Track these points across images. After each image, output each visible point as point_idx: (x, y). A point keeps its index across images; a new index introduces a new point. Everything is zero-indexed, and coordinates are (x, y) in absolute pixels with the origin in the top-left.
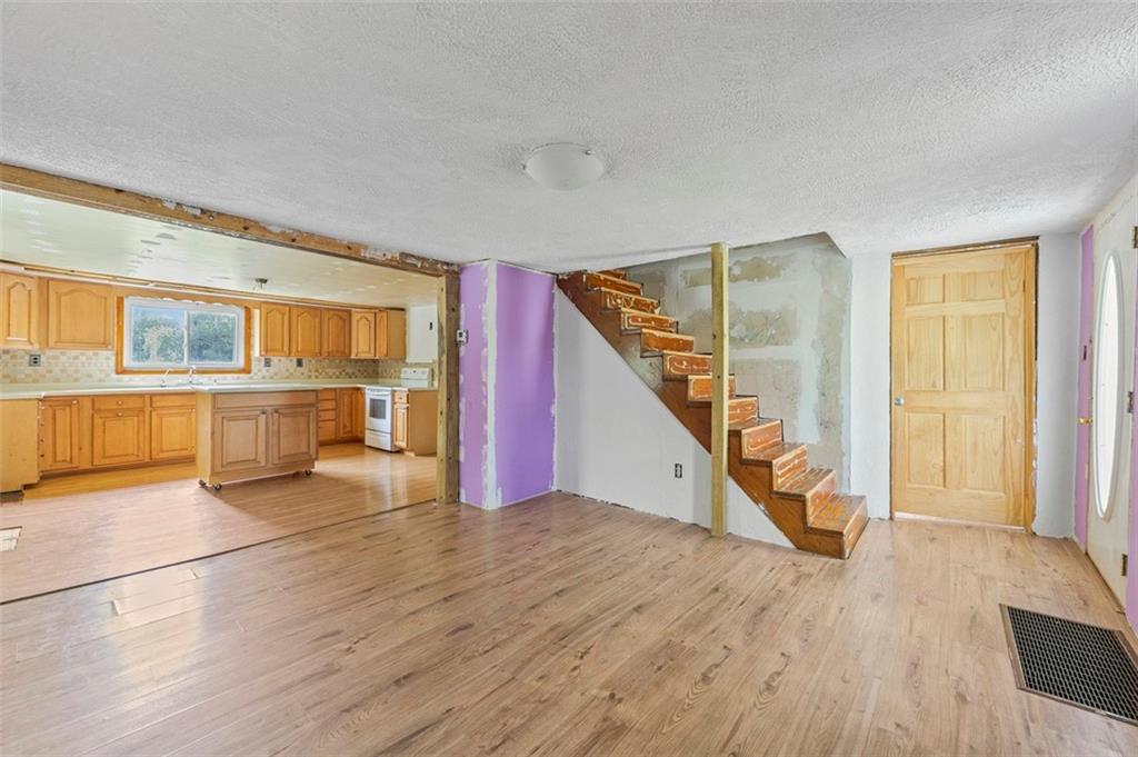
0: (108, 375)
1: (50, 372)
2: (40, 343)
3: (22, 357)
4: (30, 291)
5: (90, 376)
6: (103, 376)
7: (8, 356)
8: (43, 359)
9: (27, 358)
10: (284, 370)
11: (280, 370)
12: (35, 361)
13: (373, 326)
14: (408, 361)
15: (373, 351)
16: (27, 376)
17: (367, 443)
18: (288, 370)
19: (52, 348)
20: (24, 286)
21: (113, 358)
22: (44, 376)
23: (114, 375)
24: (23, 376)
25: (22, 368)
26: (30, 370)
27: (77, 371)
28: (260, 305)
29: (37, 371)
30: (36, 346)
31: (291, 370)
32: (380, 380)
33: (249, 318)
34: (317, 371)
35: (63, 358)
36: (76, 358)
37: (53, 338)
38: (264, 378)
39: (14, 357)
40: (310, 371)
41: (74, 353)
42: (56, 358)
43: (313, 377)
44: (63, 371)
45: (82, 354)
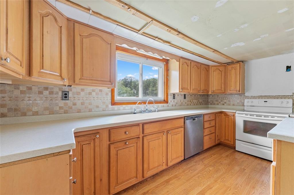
0: (107, 106)
1: (75, 104)
2: (69, 79)
3: (57, 93)
4: (61, 27)
5: (97, 107)
6: (104, 107)
7: (47, 92)
8: (70, 95)
9: (60, 94)
10: (179, 101)
11: (178, 101)
12: (65, 96)
13: (223, 74)
14: (246, 94)
15: (223, 89)
16: (61, 108)
17: (236, 149)
18: (181, 101)
19: (77, 84)
20: (56, 20)
21: (110, 94)
22: (71, 108)
23: (110, 106)
24: (58, 109)
25: (57, 101)
26: (62, 103)
27: (90, 104)
28: (180, 59)
29: (66, 104)
30: (67, 83)
31: (182, 101)
32: (210, 106)
33: (167, 70)
34: (190, 101)
35: (82, 94)
36: (90, 94)
37: (78, 75)
38: (172, 106)
39: (51, 93)
40: (188, 101)
41: (89, 89)
42: (78, 93)
43: (189, 105)
44: (82, 104)
45: (93, 91)
